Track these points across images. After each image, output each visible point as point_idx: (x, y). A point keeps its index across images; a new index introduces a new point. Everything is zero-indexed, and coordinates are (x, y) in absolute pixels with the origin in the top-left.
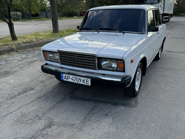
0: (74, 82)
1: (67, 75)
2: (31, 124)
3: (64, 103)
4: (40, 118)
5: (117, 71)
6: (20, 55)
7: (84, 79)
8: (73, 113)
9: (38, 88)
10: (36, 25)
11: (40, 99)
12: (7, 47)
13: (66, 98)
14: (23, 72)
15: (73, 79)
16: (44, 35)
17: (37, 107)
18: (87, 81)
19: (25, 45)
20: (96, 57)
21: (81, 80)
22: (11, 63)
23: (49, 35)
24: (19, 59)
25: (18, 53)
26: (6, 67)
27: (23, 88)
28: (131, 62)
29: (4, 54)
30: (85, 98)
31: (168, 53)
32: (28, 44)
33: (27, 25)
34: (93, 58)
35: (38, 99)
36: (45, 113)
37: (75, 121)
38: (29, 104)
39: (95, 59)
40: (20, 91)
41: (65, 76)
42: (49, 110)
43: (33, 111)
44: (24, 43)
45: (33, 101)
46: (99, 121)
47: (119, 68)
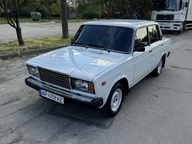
0: (50, 98)
1: (44, 91)
2: (2, 137)
3: (41, 117)
4: (12, 132)
5: (88, 92)
6: (23, 61)
7: (59, 97)
8: (44, 129)
9: (24, 99)
10: (51, 28)
11: (21, 111)
12: (11, 52)
13: (45, 113)
14: (17, 80)
15: (49, 96)
16: (53, 40)
17: (14, 120)
18: (61, 99)
19: (31, 50)
20: (69, 77)
21: (56, 98)
22: (10, 69)
23: (57, 41)
24: (19, 66)
25: (21, 59)
26: (4, 73)
27: (10, 98)
28: (102, 85)
29: (8, 59)
30: (63, 115)
31: (172, 68)
32: (34, 50)
33: (42, 28)
34: (67, 78)
35: (19, 112)
36: (19, 126)
37: (43, 138)
38: (8, 116)
39: (68, 79)
40: (6, 101)
41: (43, 92)
42: (24, 124)
43: (9, 123)
44: (29, 48)
45: (13, 113)
46: (65, 141)
47: (90, 89)
